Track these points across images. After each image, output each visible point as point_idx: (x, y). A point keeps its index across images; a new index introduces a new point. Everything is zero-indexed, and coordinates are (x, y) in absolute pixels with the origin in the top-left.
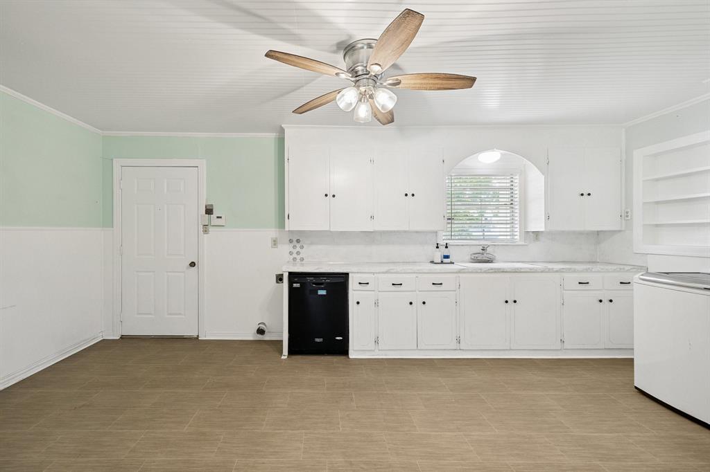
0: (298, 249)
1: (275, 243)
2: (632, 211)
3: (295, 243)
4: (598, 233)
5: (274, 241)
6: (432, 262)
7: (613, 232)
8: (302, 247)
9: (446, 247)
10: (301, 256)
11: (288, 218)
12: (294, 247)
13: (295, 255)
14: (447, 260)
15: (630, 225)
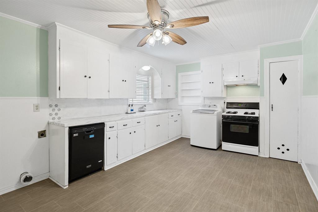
0: (56, 111)
1: (37, 108)
2: (178, 92)
3: (54, 107)
4: (168, 99)
5: (37, 106)
6: (127, 113)
7: (172, 99)
8: (59, 110)
9: (132, 106)
10: (59, 116)
11: (59, 90)
12: (53, 110)
13: (54, 116)
14: (132, 112)
15: (177, 96)
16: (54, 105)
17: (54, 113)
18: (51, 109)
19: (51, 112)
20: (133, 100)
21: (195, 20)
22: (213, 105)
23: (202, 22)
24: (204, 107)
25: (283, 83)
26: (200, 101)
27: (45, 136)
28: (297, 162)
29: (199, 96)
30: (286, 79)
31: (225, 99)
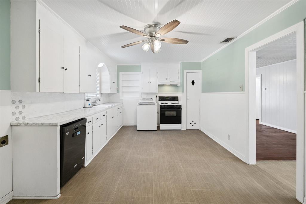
0: (20, 109)
2: (119, 88)
3: (17, 103)
7: (114, 94)
9: (89, 100)
10: (23, 114)
11: (39, 81)
12: (17, 107)
13: (17, 115)
14: (90, 106)
15: (118, 92)
16: (17, 101)
17: (17, 111)
18: (14, 106)
19: (14, 110)
20: (88, 95)
21: (180, 41)
22: (150, 99)
23: (183, 43)
24: (143, 100)
25: (193, 85)
26: (138, 96)
27: (7, 144)
28: (199, 130)
29: (138, 92)
30: (194, 83)
31: (157, 94)
